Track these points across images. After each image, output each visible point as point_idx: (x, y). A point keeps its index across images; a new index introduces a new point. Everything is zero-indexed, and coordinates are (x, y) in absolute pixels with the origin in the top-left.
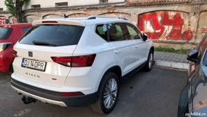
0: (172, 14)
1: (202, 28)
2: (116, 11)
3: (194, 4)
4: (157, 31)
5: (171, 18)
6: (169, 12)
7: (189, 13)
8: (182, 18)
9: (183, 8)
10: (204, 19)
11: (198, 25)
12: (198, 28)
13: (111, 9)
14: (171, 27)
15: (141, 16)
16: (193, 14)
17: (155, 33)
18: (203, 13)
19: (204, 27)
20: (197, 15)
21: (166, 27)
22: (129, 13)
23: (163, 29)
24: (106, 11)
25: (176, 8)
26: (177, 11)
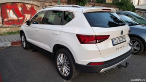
0: (29, 6)
3: (41, 2)
4: (20, 18)
5: (28, 9)
7: (39, 7)
8: (35, 9)
14: (29, 15)
16: (41, 7)
17: (19, 20)
21: (26, 15)
23: (24, 17)
25: (31, 2)
26: (32, 4)
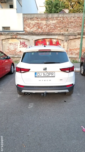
1: (70, 49)
2: (18, 37)
3: (66, 36)
5: (54, 43)
6: (53, 40)
7: (63, 41)
8: (60, 43)
9: (60, 37)
10: (70, 44)
11: (68, 47)
12: (68, 49)
13: (14, 35)
15: (36, 41)
16: (65, 41)
18: (70, 41)
19: (71, 48)
20: (67, 42)
22: (28, 39)
24: (10, 37)
25: (56, 37)
26: (57, 39)
